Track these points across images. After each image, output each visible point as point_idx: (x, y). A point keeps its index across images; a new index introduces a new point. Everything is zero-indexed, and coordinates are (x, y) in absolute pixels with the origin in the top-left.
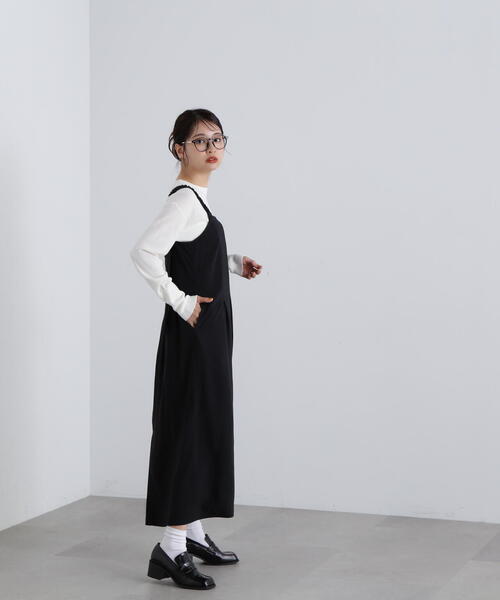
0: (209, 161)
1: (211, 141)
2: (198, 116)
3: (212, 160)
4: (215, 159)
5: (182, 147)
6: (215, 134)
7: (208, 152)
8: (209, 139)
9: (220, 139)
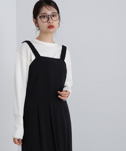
1: (50, 17)
2: (44, 3)
4: (53, 27)
5: (36, 20)
6: (52, 13)
7: (48, 23)
8: (49, 16)
9: (56, 15)
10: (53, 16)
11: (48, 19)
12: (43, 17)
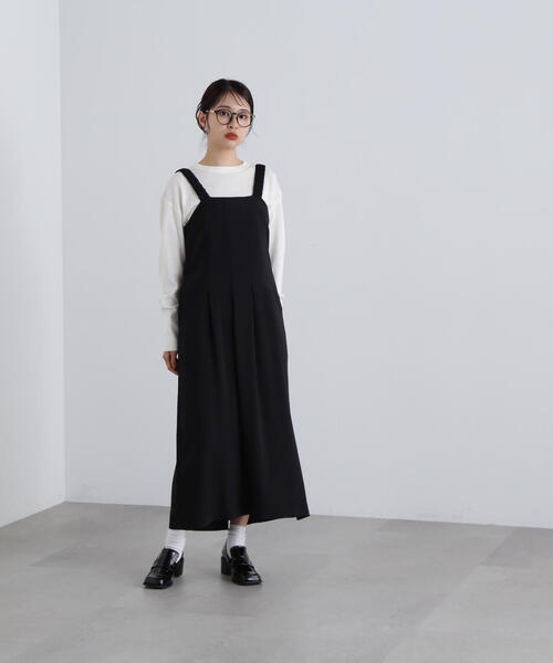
0: (228, 136)
1: (235, 116)
2: (230, 87)
5: (203, 115)
7: (229, 127)
9: (246, 117)
10: (242, 117)
11: (231, 119)
12: (222, 114)
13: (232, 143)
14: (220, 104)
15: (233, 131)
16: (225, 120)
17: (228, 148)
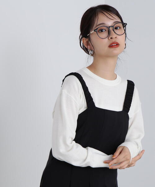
0: (111, 46)
1: (111, 29)
3: (114, 45)
4: (118, 45)
5: (87, 40)
6: (115, 22)
7: (110, 38)
8: (109, 27)
9: (120, 28)
10: (116, 28)
11: (109, 32)
12: (100, 31)
13: (116, 51)
14: (96, 23)
15: (113, 40)
16: (105, 34)
17: (115, 56)
